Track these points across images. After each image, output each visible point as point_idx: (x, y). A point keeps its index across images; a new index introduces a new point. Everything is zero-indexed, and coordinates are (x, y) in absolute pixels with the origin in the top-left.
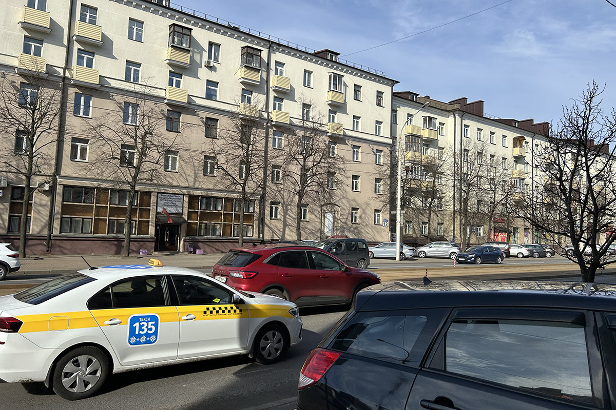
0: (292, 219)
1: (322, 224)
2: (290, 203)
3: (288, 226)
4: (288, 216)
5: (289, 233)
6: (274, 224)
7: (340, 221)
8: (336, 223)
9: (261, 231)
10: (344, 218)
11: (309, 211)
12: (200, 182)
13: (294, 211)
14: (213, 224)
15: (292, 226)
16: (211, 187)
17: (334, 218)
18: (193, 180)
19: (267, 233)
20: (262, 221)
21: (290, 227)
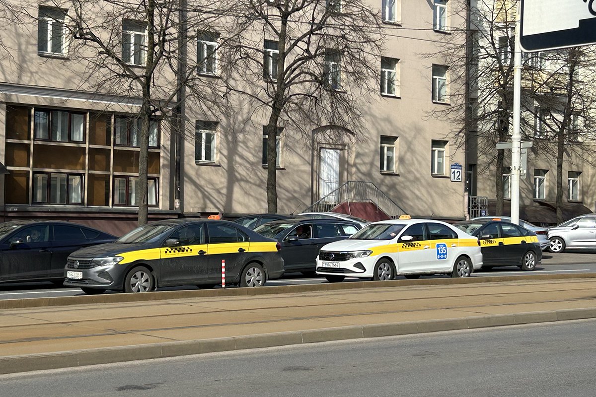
0: (248, 165)
1: (315, 176)
2: (242, 125)
3: (238, 180)
4: (238, 159)
5: (241, 200)
6: (207, 177)
7: (354, 170)
8: (346, 174)
9: (177, 192)
10: (364, 163)
11: (285, 145)
12: (32, 73)
13: (251, 144)
14: (64, 176)
15: (247, 181)
16: (58, 84)
17: (343, 161)
18: (14, 67)
19: (191, 197)
20: (177, 169)
21: (242, 183)
